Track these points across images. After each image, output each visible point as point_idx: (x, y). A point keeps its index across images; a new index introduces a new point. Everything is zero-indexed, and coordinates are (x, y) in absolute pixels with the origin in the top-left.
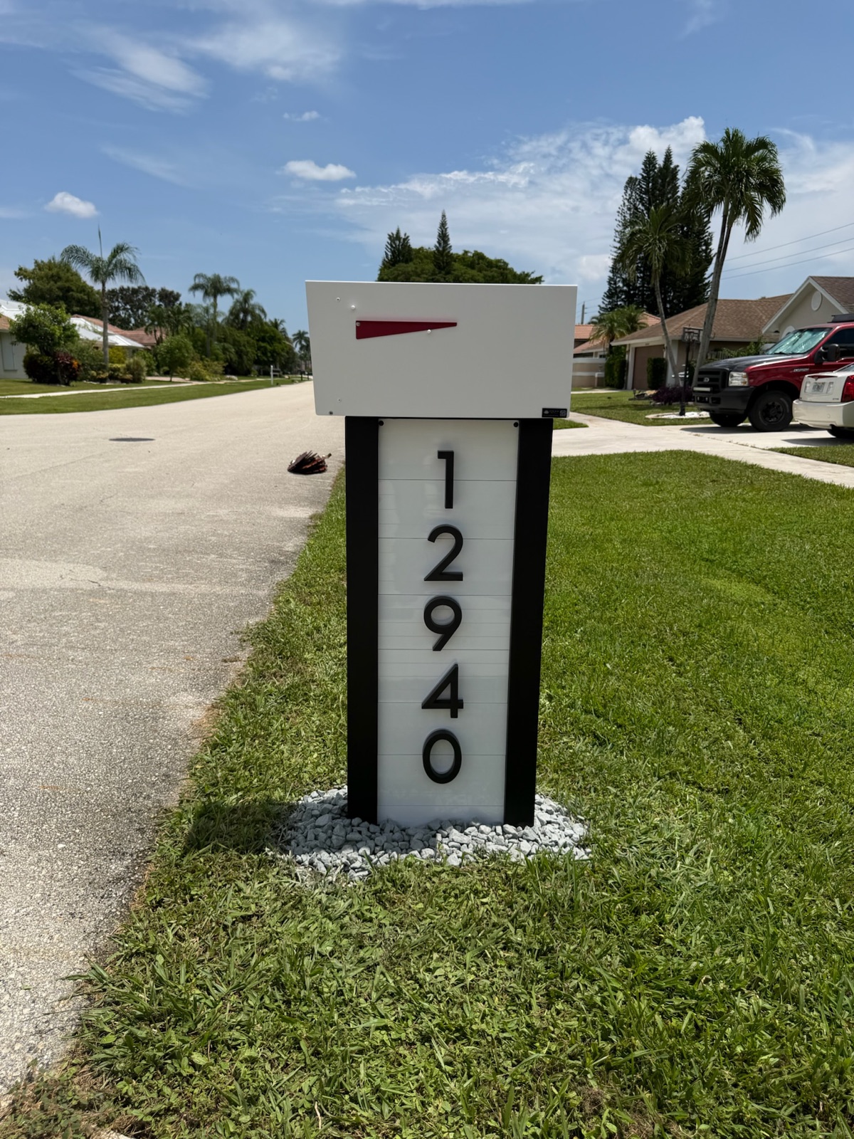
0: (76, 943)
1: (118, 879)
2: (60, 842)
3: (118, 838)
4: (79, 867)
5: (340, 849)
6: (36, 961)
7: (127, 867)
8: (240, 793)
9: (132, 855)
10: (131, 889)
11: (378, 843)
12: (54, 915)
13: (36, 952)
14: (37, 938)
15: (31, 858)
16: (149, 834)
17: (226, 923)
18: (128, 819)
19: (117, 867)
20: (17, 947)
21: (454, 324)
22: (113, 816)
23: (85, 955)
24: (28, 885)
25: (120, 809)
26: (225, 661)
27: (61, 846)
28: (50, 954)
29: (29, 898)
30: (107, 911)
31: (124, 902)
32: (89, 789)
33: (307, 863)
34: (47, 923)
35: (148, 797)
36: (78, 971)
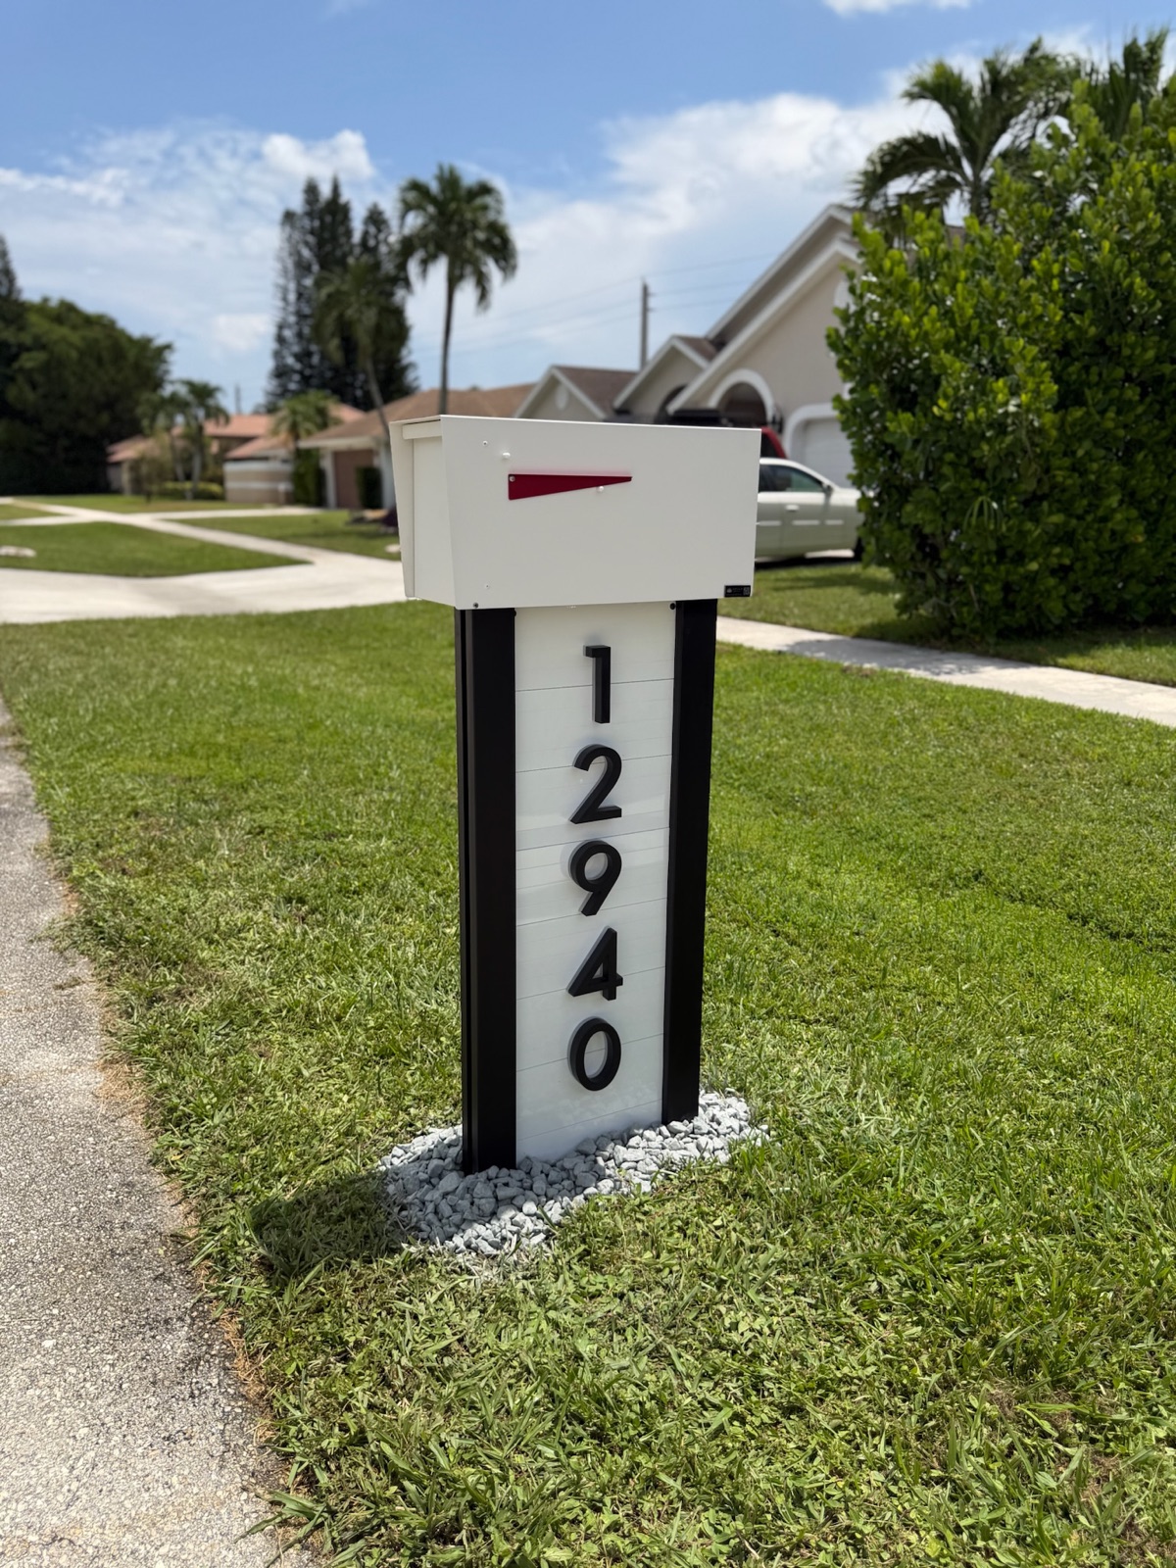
0: (214, 1477)
1: (194, 1362)
2: (42, 1336)
3: (136, 1301)
4: (113, 1365)
5: (494, 1214)
6: (177, 1528)
7: (189, 1339)
8: (284, 1179)
9: (180, 1319)
10: (225, 1369)
11: (540, 1192)
12: (140, 1451)
13: (163, 1516)
14: (146, 1495)
15: (13, 1379)
16: (179, 1281)
17: (429, 1364)
18: (123, 1268)
19: (176, 1344)
20: (125, 1520)
21: (628, 479)
22: (95, 1269)
23: (244, 1489)
24: (50, 1422)
25: (96, 1255)
26: (61, 987)
27: (48, 1344)
28: (189, 1510)
29: (71, 1441)
30: (219, 1414)
31: (231, 1391)
32: (12, 1241)
33: (463, 1247)
34: (140, 1466)
35: (125, 1225)
36: (254, 1515)
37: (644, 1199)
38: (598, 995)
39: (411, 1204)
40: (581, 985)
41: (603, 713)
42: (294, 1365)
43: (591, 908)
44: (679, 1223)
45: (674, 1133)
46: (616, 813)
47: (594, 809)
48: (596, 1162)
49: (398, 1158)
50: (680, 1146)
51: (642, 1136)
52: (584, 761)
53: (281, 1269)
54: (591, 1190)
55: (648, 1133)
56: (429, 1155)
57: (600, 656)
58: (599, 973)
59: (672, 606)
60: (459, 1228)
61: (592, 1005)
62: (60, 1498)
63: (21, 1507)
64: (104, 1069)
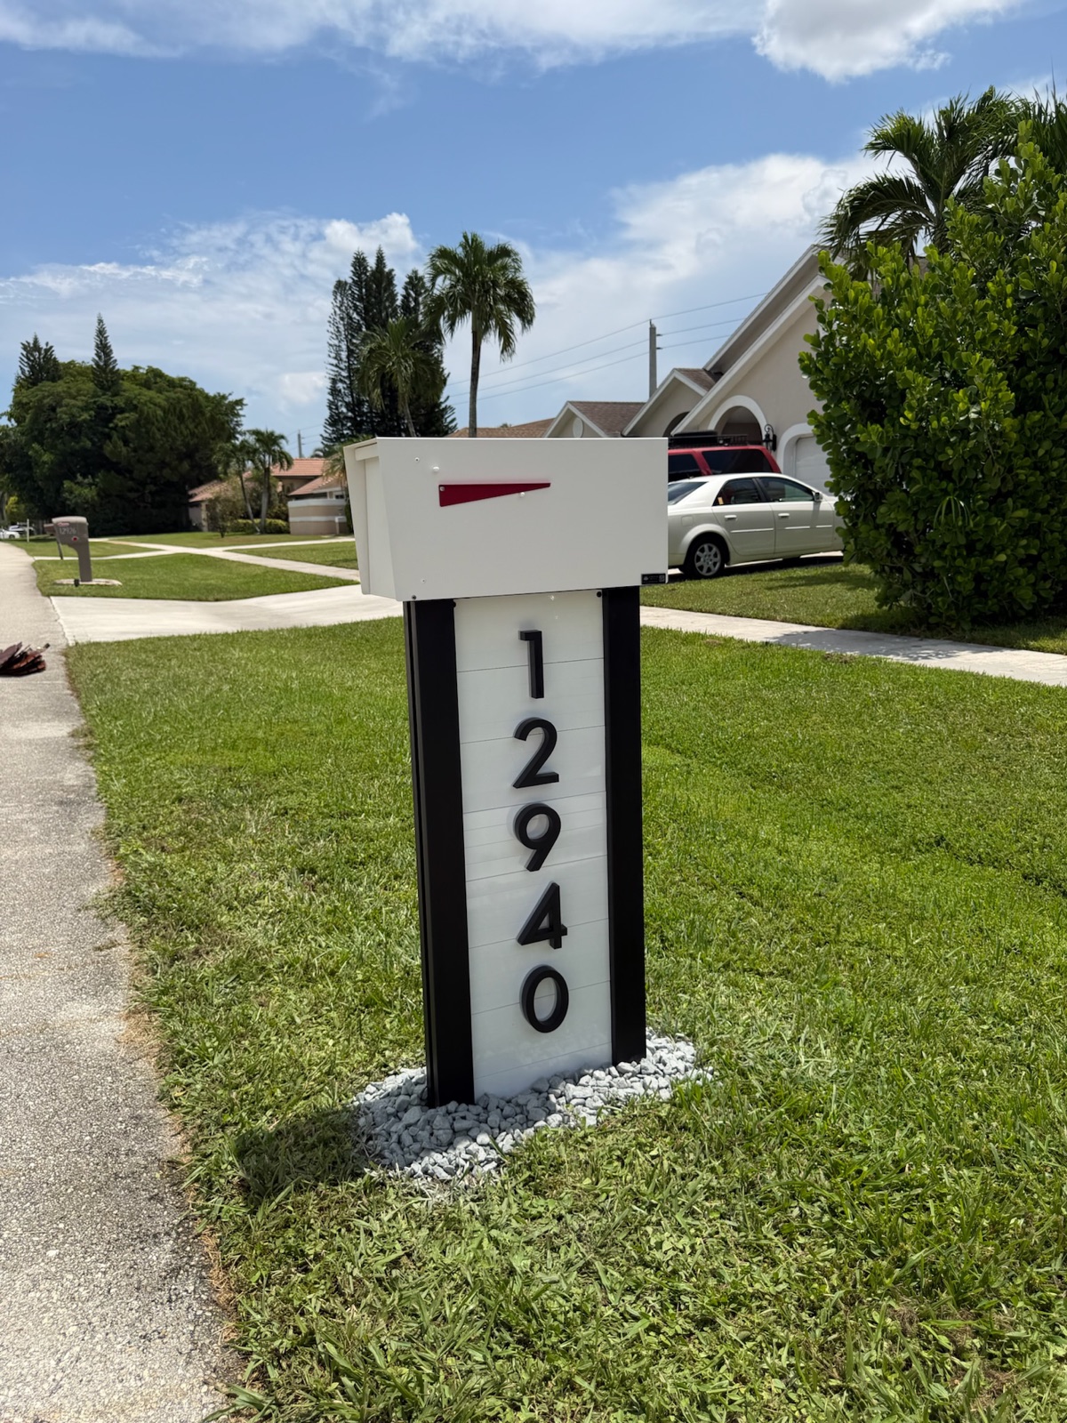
0: (180, 1371)
1: (174, 1272)
2: (47, 1247)
3: (131, 1218)
4: (105, 1273)
5: (451, 1145)
6: (143, 1414)
7: (173, 1251)
8: (269, 1113)
9: (167, 1234)
10: (202, 1278)
11: (493, 1125)
12: (119, 1347)
13: (132, 1404)
14: (119, 1386)
15: (18, 1283)
16: (171, 1200)
17: (378, 1275)
18: (124, 1189)
19: (161, 1256)
20: (99, 1407)
21: (547, 485)
22: (99, 1190)
23: (205, 1383)
24: (45, 1321)
25: (102, 1178)
26: (100, 949)
27: (52, 1253)
28: (155, 1399)
29: (61, 1338)
30: (191, 1317)
31: (204, 1297)
32: (32, 1165)
33: (420, 1173)
34: (118, 1361)
35: (130, 1152)
36: (212, 1406)
37: (588, 1131)
38: (546, 943)
39: (377, 1135)
40: (529, 935)
41: (538, 690)
42: (258, 1274)
43: (535, 865)
44: (619, 1153)
45: (622, 1073)
46: (553, 778)
47: (533, 775)
48: (548, 1099)
49: (370, 1095)
50: (627, 1084)
51: (592, 1076)
52: (522, 733)
53: (257, 1190)
54: (541, 1123)
55: (597, 1073)
56: (398, 1092)
57: (533, 639)
58: (545, 923)
59: (599, 594)
60: (418, 1156)
61: (540, 953)
62: (46, 1386)
63: (12, 1393)
64: (127, 1018)
